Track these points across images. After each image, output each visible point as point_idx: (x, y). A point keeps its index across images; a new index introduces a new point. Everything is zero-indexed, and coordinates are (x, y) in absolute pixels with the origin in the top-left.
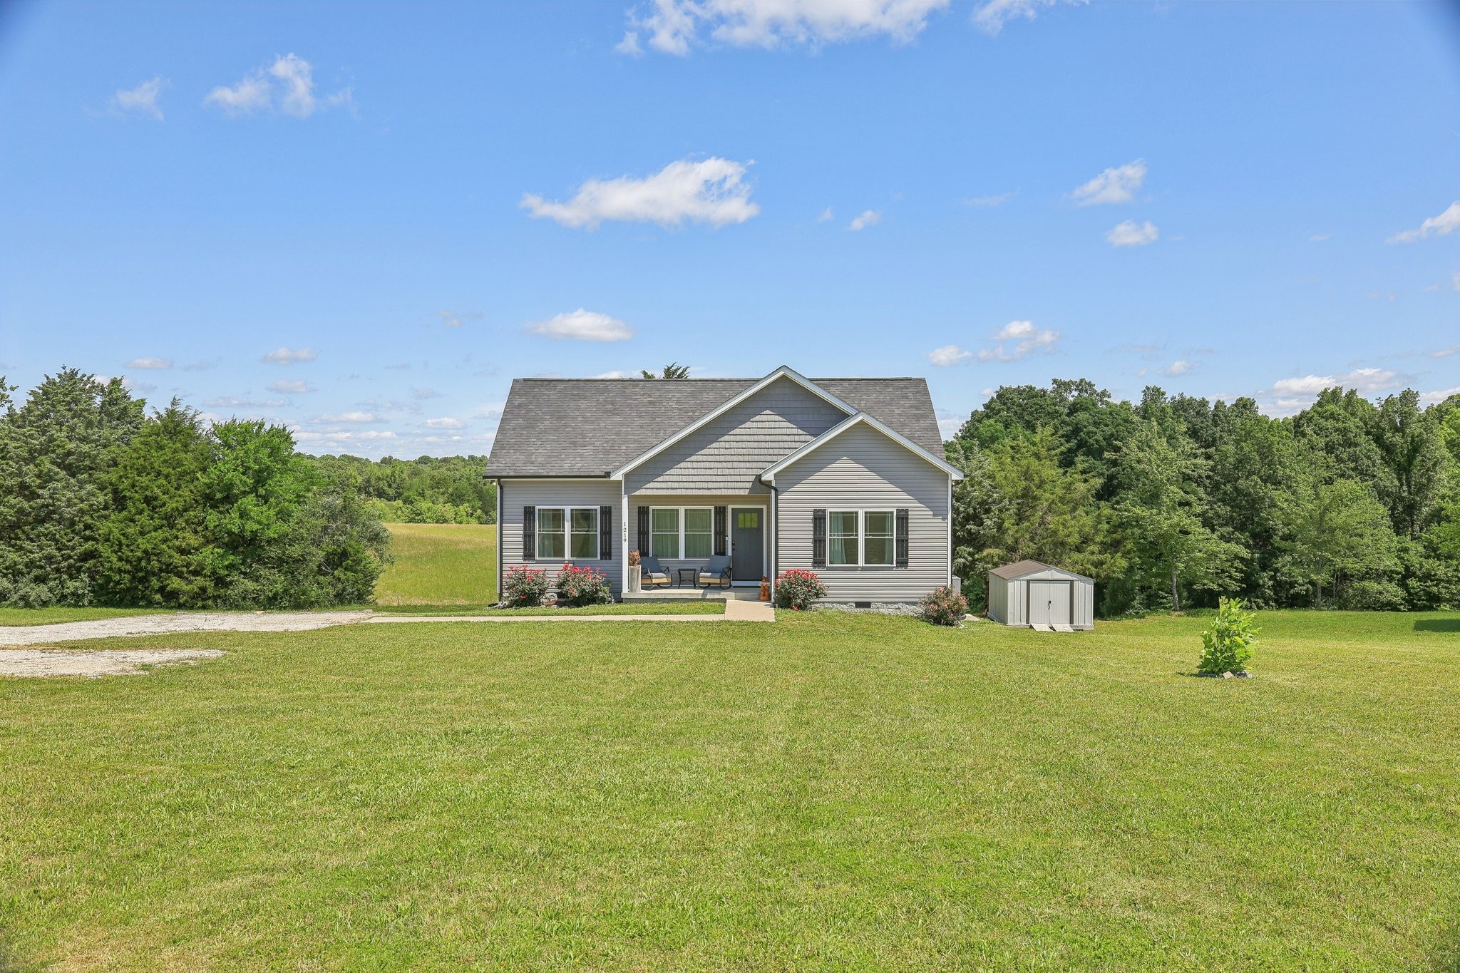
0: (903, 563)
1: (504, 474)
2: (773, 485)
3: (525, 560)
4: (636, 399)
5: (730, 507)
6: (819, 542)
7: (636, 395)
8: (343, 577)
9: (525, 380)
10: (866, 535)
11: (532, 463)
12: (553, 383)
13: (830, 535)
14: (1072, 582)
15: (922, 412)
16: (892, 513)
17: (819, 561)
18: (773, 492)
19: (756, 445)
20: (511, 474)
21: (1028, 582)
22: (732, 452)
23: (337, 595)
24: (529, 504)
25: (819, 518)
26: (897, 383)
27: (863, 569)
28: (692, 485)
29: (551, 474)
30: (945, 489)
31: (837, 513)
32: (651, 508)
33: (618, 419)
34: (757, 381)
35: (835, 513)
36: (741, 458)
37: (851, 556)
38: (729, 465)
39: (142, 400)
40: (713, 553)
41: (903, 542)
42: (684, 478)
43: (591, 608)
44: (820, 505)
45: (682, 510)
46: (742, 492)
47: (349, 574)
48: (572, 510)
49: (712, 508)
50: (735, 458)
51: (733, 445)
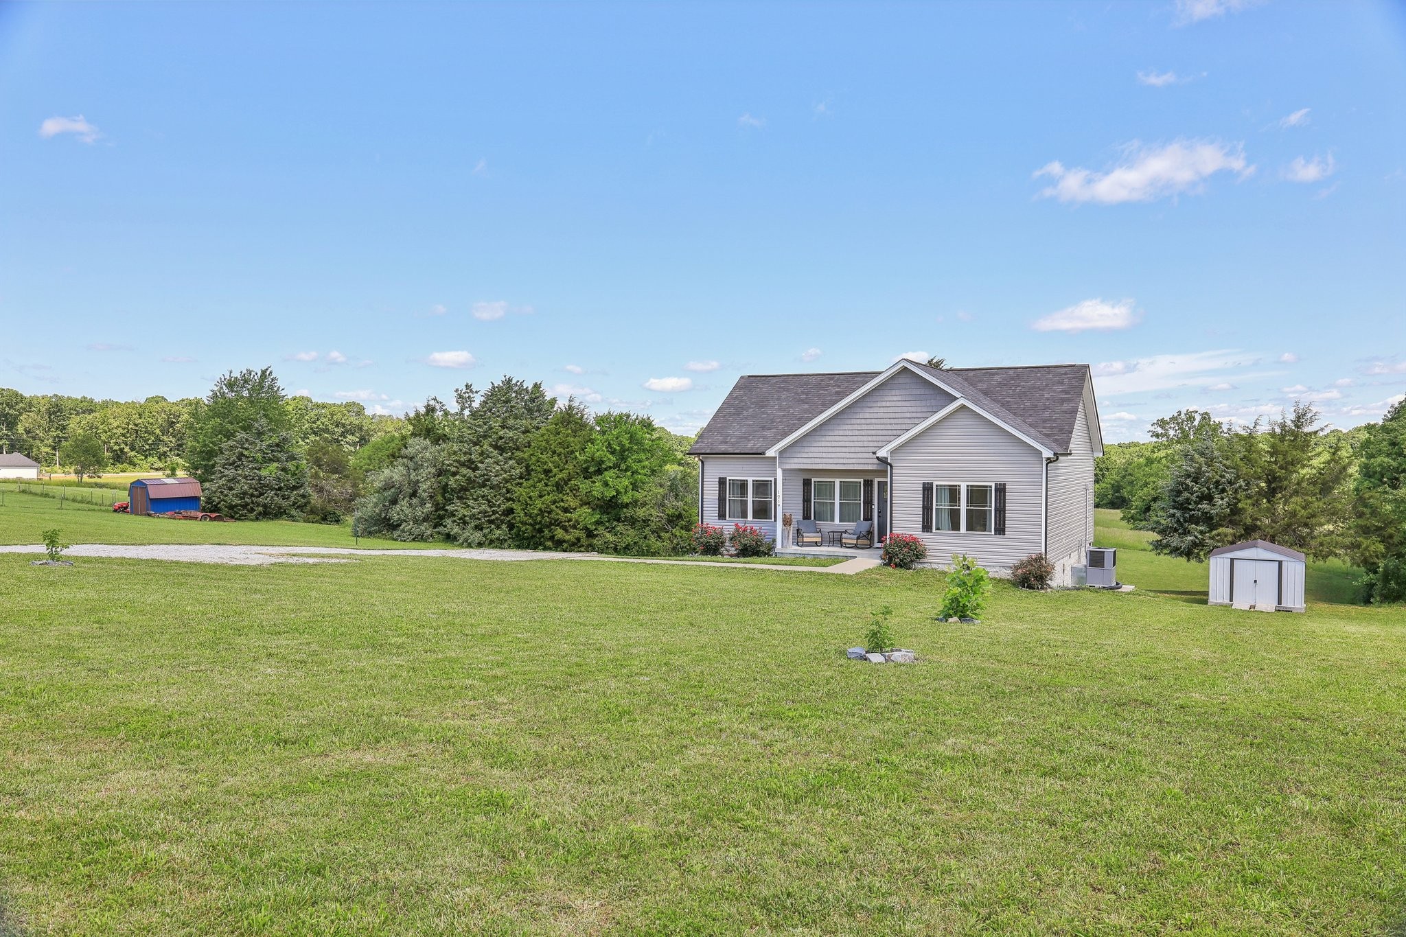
0: (1001, 530)
1: (703, 451)
2: (889, 461)
3: (719, 519)
4: (827, 390)
5: (876, 480)
6: (927, 508)
7: (829, 386)
8: (678, 534)
9: (749, 376)
10: (967, 506)
11: (726, 442)
12: (770, 378)
13: (937, 505)
14: (1280, 563)
15: (1070, 396)
16: (991, 487)
17: (927, 527)
18: (889, 467)
19: (882, 427)
20: (708, 452)
21: (1232, 560)
22: (863, 433)
23: (674, 549)
24: (722, 475)
25: (927, 489)
26: (1059, 370)
27: (964, 535)
28: (831, 461)
29: (735, 452)
30: (1039, 465)
31: (945, 486)
32: (813, 480)
33: (806, 406)
34: (880, 373)
35: (941, 486)
36: (870, 438)
37: (955, 526)
38: (861, 444)
39: (554, 398)
40: (862, 519)
41: (1001, 510)
42: (825, 455)
43: (755, 559)
44: (928, 479)
45: (837, 482)
46: (870, 467)
47: (683, 532)
48: (753, 481)
49: (862, 481)
50: (865, 438)
51: (864, 427)
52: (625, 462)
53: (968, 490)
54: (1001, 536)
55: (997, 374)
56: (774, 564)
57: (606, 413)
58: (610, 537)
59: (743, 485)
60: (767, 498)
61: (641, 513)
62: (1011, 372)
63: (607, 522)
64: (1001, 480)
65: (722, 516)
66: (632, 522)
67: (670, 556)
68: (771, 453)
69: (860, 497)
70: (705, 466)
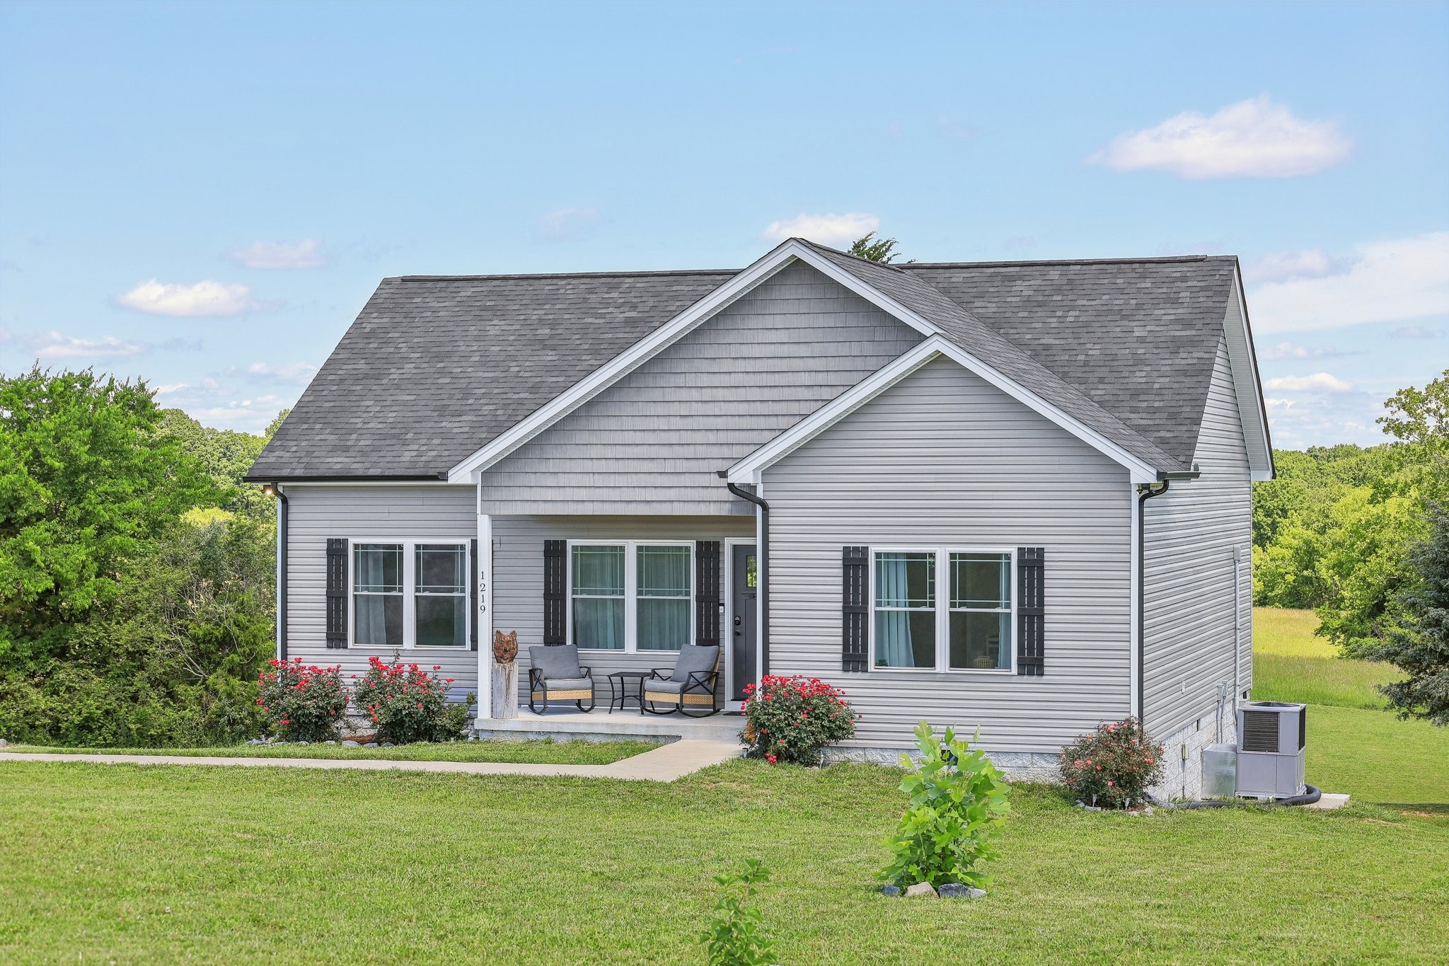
0: (1033, 663)
1: (285, 472)
2: (760, 494)
3: (329, 647)
4: (602, 316)
5: (728, 543)
6: (853, 613)
7: (607, 305)
8: (221, 687)
9: (405, 280)
10: (953, 605)
11: (346, 449)
12: (456, 284)
13: (878, 604)
15: (1193, 332)
16: (1008, 556)
17: (854, 659)
18: (759, 509)
19: (743, 409)
20: (299, 472)
22: (694, 423)
23: (211, 726)
24: (337, 533)
25: (854, 562)
26: (1168, 269)
27: (946, 678)
28: (614, 495)
29: (372, 472)
30: (1123, 503)
31: (896, 555)
32: (571, 543)
33: (550, 356)
34: (735, 273)
35: (888, 555)
36: (712, 437)
37: (923, 655)
38: (689, 452)
40: (693, 642)
41: (1033, 616)
42: (599, 480)
43: (423, 747)
44: (856, 540)
45: (631, 547)
46: (712, 510)
47: (236, 681)
48: (418, 547)
49: (692, 544)
50: (699, 437)
51: (698, 409)
52: (79, 501)
53: (953, 565)
54: (1035, 678)
55: (1021, 278)
56: (471, 760)
57: (28, 372)
58: (39, 699)
59: (390, 558)
60: (452, 590)
61: (124, 633)
62: (1054, 274)
63: (31, 659)
64: (1032, 541)
65: (336, 637)
66: (101, 660)
67: (200, 744)
68: (461, 475)
69: (688, 586)
70: (292, 509)
